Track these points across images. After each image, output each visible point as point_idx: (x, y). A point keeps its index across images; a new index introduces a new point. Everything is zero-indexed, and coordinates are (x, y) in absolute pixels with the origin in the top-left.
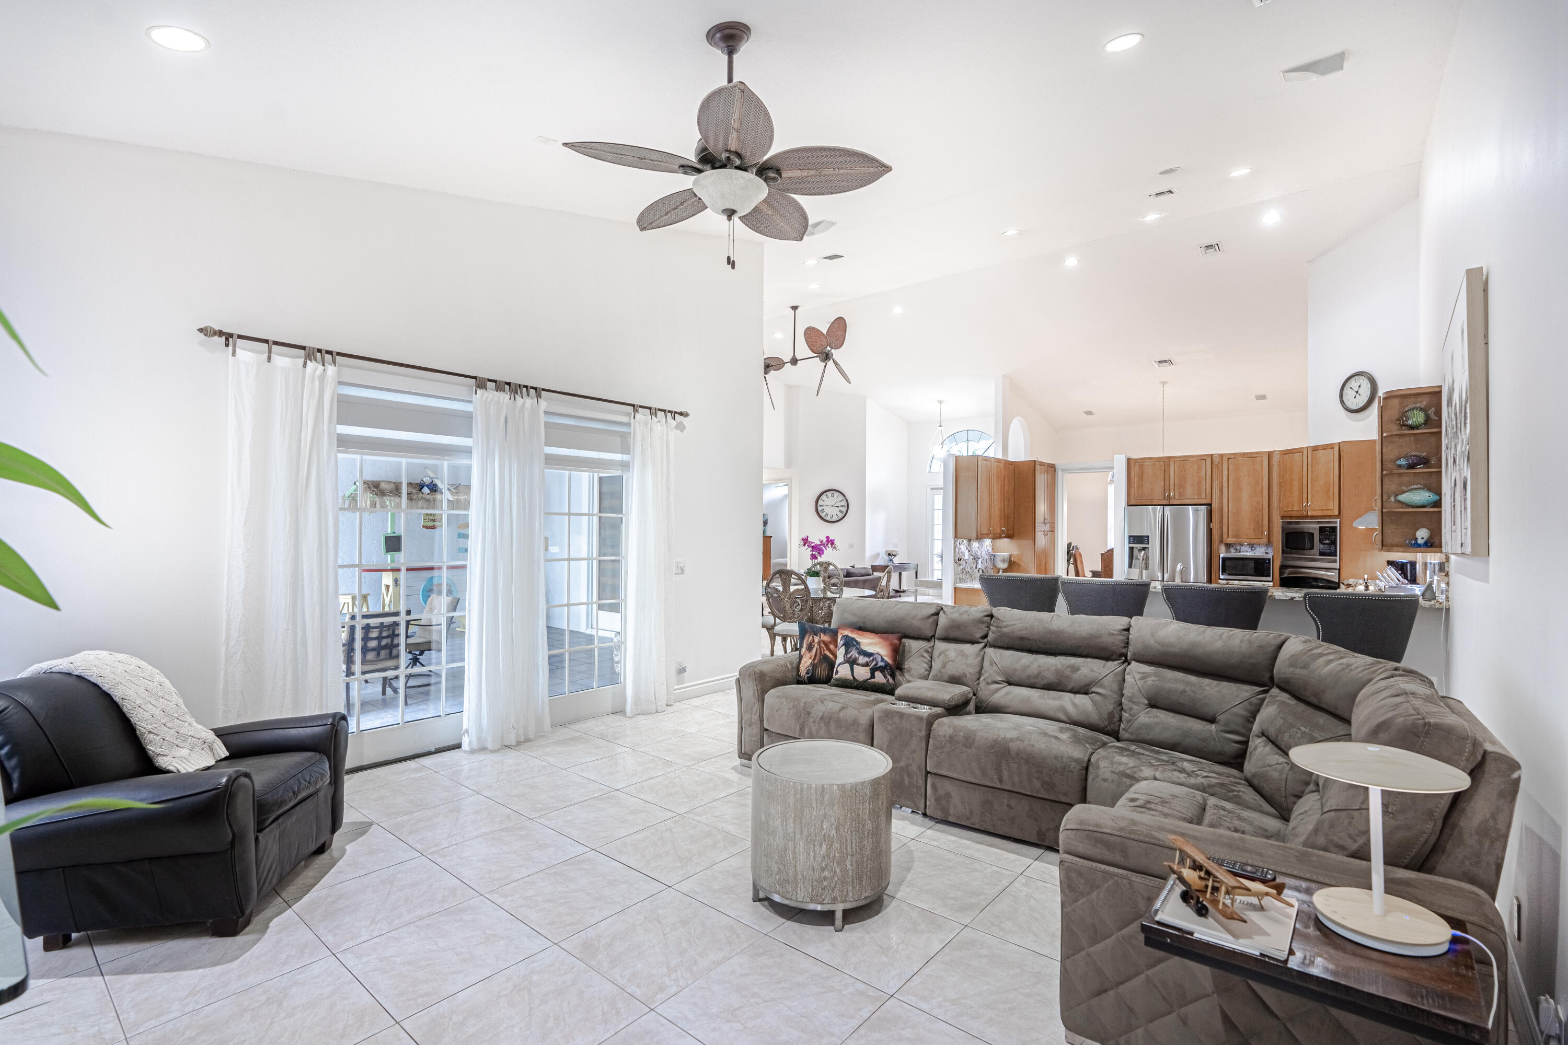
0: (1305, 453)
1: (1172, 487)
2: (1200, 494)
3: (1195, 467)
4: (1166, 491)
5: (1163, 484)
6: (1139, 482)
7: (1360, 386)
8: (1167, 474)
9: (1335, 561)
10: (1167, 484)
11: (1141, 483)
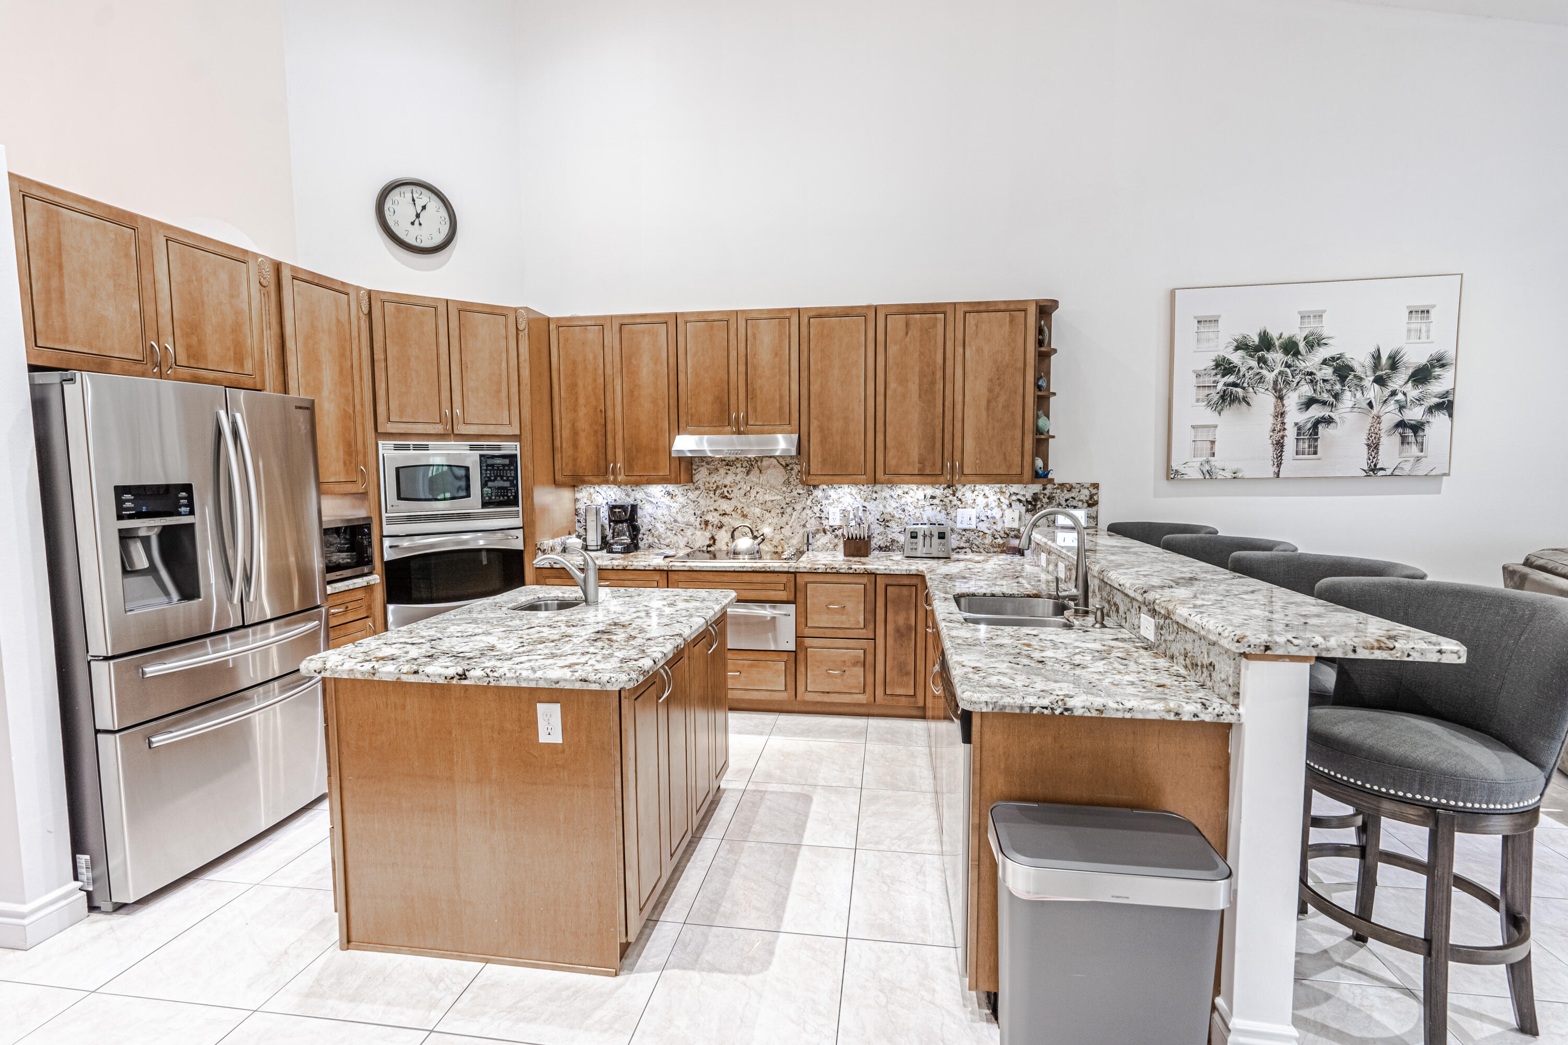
0: (442, 309)
1: (165, 321)
2: (239, 359)
3: (224, 276)
4: (151, 334)
5: (136, 306)
6: (48, 277)
7: (424, 208)
8: (147, 276)
9: (516, 515)
10: (150, 309)
11: (54, 283)
